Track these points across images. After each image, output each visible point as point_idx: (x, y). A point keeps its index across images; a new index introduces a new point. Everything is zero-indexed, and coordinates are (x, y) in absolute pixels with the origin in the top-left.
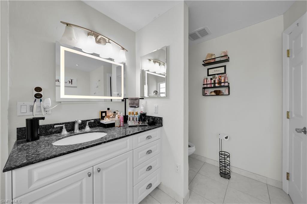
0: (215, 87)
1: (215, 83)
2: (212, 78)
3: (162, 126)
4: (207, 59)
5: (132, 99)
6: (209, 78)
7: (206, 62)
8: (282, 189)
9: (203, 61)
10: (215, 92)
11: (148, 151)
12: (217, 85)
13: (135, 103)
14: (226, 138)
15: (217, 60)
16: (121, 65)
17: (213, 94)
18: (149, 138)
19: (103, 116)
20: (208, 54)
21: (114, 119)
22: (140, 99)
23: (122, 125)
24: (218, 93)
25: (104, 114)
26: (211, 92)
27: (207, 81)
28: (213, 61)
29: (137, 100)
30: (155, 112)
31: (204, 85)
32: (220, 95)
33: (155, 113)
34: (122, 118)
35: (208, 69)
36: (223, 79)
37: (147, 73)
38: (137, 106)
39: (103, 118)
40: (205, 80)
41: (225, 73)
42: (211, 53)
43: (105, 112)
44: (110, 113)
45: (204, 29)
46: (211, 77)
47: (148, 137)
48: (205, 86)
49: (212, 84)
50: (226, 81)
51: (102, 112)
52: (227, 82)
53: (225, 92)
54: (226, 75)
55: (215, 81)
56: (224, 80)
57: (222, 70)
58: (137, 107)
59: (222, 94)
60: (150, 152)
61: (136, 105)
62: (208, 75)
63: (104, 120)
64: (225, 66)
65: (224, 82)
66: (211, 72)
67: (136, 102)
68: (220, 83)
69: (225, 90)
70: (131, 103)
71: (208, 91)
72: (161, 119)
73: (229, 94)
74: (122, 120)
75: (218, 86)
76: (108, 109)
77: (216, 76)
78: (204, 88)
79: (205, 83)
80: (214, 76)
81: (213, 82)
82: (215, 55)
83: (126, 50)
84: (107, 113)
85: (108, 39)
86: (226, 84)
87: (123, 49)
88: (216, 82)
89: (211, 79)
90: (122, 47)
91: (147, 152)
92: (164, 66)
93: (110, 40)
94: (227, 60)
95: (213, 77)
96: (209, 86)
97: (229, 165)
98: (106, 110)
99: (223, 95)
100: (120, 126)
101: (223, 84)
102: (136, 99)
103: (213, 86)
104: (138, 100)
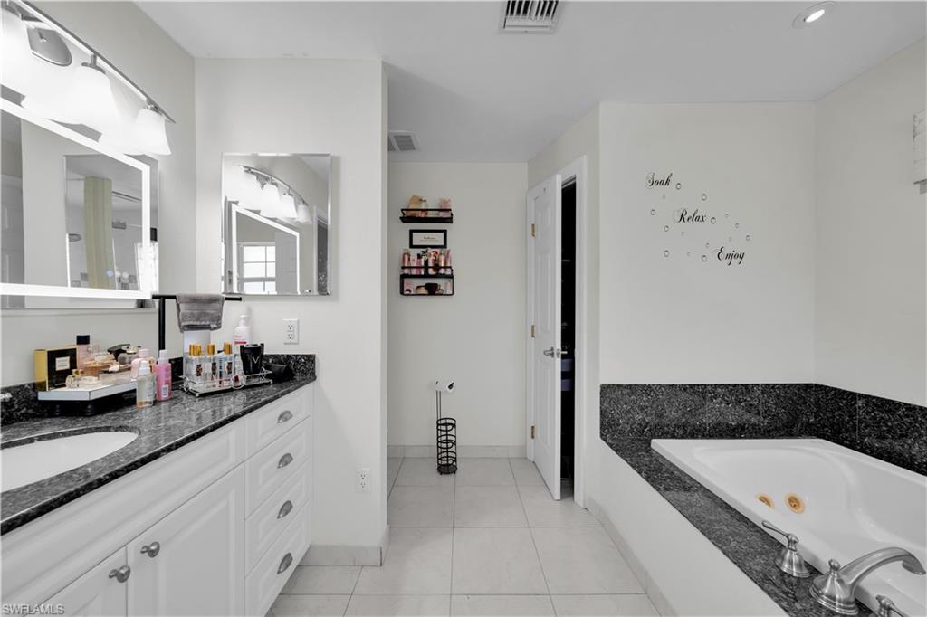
0: (427, 276)
1: (426, 266)
2: (421, 253)
3: (315, 378)
4: (411, 207)
5: (195, 300)
6: (414, 252)
7: (409, 214)
8: (526, 458)
9: (402, 210)
10: (428, 287)
11: (281, 460)
12: (431, 272)
13: (204, 313)
14: (451, 387)
15: (431, 214)
16: (141, 169)
17: (423, 291)
18: (286, 420)
19: (58, 369)
20: (414, 196)
21: (125, 376)
22: (227, 299)
23: (165, 395)
24: (432, 290)
25: (62, 364)
26: (418, 287)
27: (409, 259)
28: (422, 215)
29: (213, 304)
30: (289, 341)
31: (403, 268)
32: (438, 295)
33: (286, 344)
34: (167, 370)
35: (412, 232)
36: (442, 258)
37: (237, 213)
38: (213, 326)
39: (58, 378)
40: (406, 256)
41: (445, 246)
42: (420, 194)
43: (71, 354)
44: (93, 356)
45: (409, 137)
46: (419, 251)
47: (281, 417)
48: (406, 271)
49: (421, 267)
50: (449, 265)
51: (53, 356)
52: (450, 267)
53: (446, 287)
54: (449, 251)
55: (426, 262)
56: (446, 263)
57: (438, 239)
58: (215, 329)
59: (440, 292)
60: (287, 459)
61: (213, 320)
62: (412, 246)
63: (64, 386)
64: (445, 232)
65: (445, 267)
66: (419, 239)
67: (211, 310)
68: (437, 267)
69: (446, 284)
70: (192, 314)
71: (412, 284)
72: (310, 359)
73: (453, 294)
74: (166, 376)
75: (434, 273)
76: (83, 340)
77: (430, 250)
78: (403, 277)
79: (406, 265)
80: (425, 250)
81: (423, 264)
82: (428, 201)
83: (165, 114)
84: (80, 355)
85: (90, 53)
86: (448, 272)
87: (156, 109)
88: (430, 264)
89: (419, 257)
90: (150, 101)
91: (280, 463)
92: (290, 197)
93: (99, 60)
94: (449, 220)
95: (424, 252)
96: (414, 272)
97: (454, 443)
98: (70, 343)
99: (441, 295)
100: (156, 402)
101: (442, 271)
102: (213, 300)
103: (423, 273)
104: (217, 305)
